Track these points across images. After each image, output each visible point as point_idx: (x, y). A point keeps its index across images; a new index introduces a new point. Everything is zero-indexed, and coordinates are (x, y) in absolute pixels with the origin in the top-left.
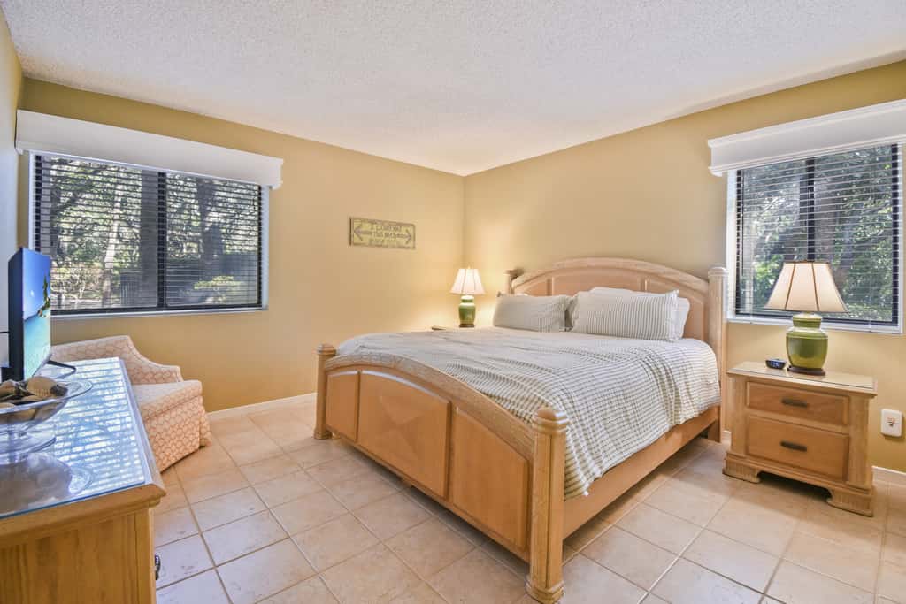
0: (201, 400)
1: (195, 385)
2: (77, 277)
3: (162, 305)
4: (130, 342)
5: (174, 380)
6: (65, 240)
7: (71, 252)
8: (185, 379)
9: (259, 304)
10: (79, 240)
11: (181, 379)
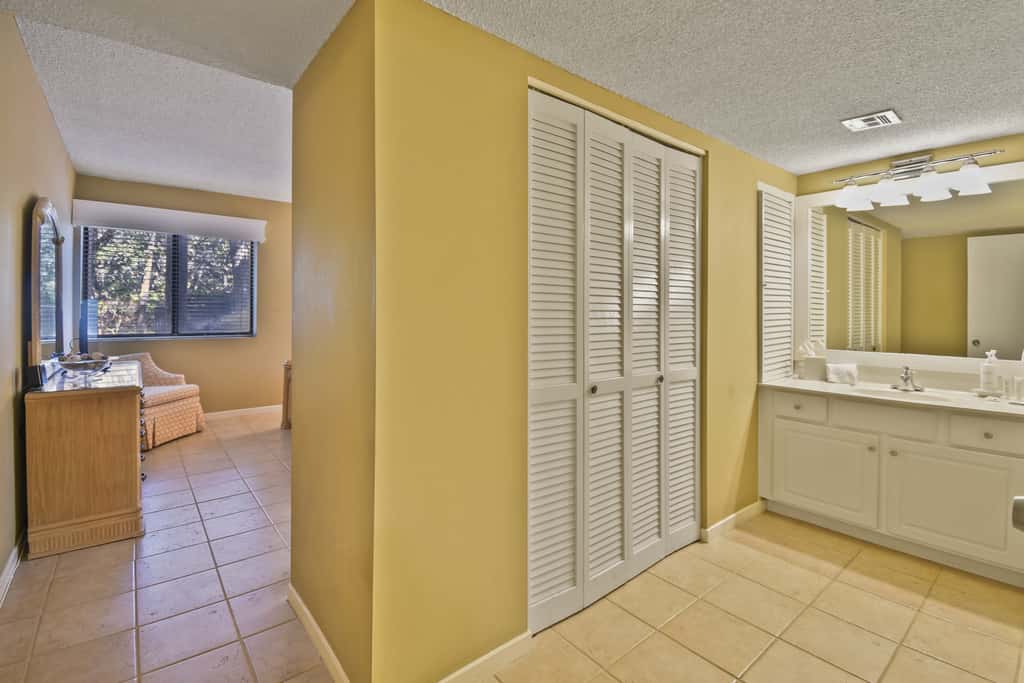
0: (198, 398)
1: (194, 388)
2: (115, 311)
3: (175, 332)
4: (150, 357)
5: (180, 384)
6: (102, 272)
7: (108, 284)
8: (188, 383)
9: (252, 331)
10: (116, 272)
11: (184, 383)
